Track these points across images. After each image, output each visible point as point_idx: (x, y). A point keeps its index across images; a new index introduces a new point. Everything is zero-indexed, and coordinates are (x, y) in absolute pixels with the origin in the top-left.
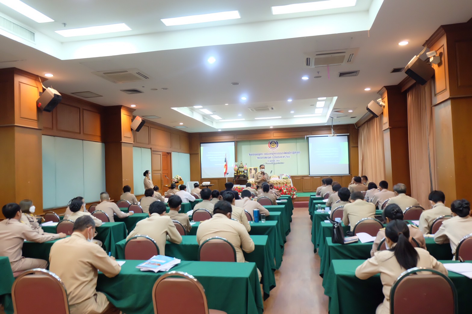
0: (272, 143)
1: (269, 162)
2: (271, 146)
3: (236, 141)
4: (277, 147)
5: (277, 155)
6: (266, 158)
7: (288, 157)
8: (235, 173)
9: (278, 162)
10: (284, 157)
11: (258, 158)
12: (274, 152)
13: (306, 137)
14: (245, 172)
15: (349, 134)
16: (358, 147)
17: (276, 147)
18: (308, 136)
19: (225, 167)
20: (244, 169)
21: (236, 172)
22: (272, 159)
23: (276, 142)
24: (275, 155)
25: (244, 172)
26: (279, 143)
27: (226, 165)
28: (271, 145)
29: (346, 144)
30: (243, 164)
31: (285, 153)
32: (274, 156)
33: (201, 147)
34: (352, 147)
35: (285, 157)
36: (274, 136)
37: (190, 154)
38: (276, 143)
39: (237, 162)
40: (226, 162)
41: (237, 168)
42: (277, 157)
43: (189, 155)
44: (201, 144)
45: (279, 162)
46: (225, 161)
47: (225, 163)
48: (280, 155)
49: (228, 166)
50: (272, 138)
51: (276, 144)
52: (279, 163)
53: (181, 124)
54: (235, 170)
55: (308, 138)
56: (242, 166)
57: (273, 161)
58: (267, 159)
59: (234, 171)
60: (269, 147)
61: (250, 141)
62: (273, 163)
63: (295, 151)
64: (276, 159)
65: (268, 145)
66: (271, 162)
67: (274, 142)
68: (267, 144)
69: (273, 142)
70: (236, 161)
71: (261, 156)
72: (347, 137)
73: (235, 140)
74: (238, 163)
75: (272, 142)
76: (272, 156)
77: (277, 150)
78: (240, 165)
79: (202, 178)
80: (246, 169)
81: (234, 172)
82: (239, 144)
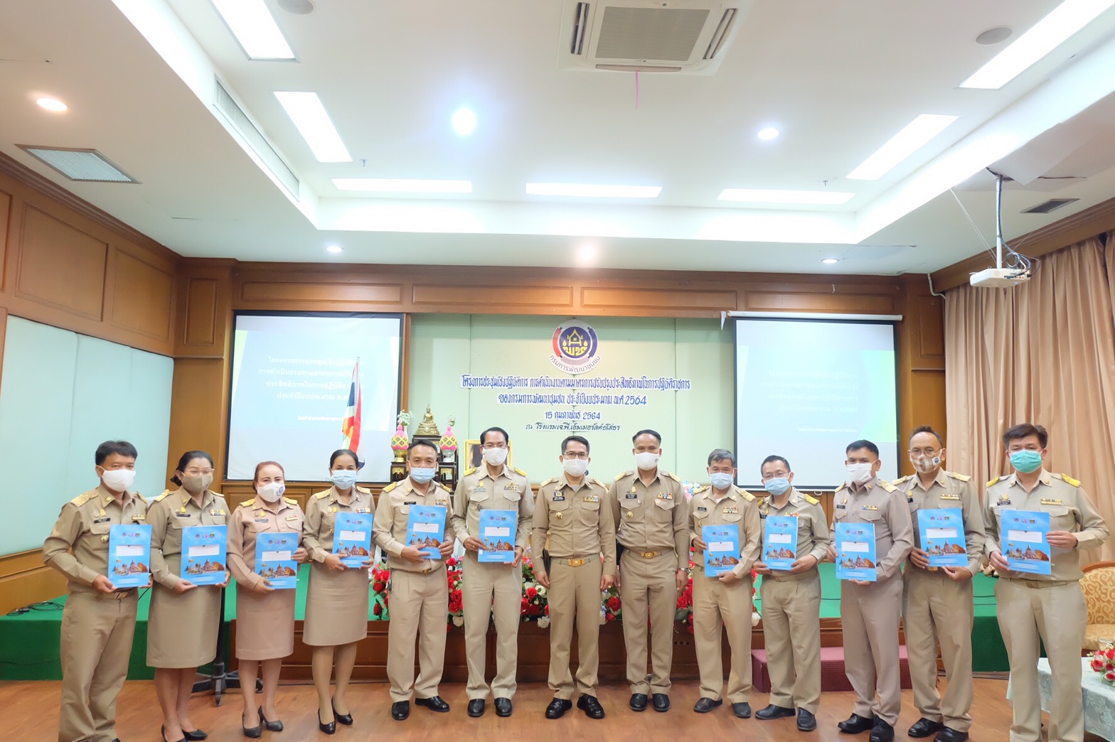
0: (569, 338)
1: (554, 421)
2: (565, 348)
3: (407, 314)
4: (591, 355)
5: (589, 392)
6: (539, 399)
7: (637, 401)
8: (395, 464)
9: (591, 422)
10: (619, 400)
11: (504, 398)
12: (578, 378)
13: (724, 314)
14: (447, 460)
15: (899, 318)
16: (944, 372)
17: (587, 355)
18: (732, 313)
19: (347, 432)
20: (445, 448)
21: (400, 460)
22: (564, 408)
23: (587, 331)
24: (580, 390)
25: (441, 457)
26: (603, 339)
27: (354, 422)
28: (565, 343)
29: (888, 357)
30: (434, 418)
31: (626, 384)
32: (575, 397)
33: (237, 332)
34: (912, 371)
35: (625, 400)
36: (586, 302)
37: (176, 360)
38: (587, 338)
39: (406, 411)
40: (356, 406)
41: (407, 439)
42: (587, 401)
43: (171, 361)
44: (240, 319)
45: (599, 422)
46: (352, 403)
47: (349, 412)
48: (601, 392)
49: (365, 426)
50: (577, 310)
51: (586, 343)
52: (597, 428)
53: (51, 104)
54: (395, 449)
55: (731, 322)
56: (433, 433)
57: (571, 416)
58: (547, 407)
59: (392, 453)
60: (555, 355)
61: (471, 319)
62: (572, 424)
63: (668, 376)
64: (583, 408)
65: (550, 344)
66: (561, 422)
67: (580, 331)
68: (549, 338)
69: (575, 332)
70: (402, 404)
71: (518, 391)
72: (891, 327)
73: (406, 307)
74: (414, 419)
75: (569, 331)
76: (565, 392)
77: (590, 366)
78: (421, 425)
79: (229, 478)
80: (451, 449)
81: (390, 457)
82: (421, 330)
